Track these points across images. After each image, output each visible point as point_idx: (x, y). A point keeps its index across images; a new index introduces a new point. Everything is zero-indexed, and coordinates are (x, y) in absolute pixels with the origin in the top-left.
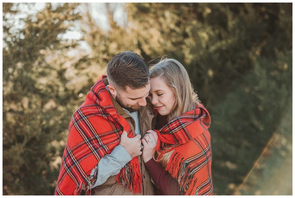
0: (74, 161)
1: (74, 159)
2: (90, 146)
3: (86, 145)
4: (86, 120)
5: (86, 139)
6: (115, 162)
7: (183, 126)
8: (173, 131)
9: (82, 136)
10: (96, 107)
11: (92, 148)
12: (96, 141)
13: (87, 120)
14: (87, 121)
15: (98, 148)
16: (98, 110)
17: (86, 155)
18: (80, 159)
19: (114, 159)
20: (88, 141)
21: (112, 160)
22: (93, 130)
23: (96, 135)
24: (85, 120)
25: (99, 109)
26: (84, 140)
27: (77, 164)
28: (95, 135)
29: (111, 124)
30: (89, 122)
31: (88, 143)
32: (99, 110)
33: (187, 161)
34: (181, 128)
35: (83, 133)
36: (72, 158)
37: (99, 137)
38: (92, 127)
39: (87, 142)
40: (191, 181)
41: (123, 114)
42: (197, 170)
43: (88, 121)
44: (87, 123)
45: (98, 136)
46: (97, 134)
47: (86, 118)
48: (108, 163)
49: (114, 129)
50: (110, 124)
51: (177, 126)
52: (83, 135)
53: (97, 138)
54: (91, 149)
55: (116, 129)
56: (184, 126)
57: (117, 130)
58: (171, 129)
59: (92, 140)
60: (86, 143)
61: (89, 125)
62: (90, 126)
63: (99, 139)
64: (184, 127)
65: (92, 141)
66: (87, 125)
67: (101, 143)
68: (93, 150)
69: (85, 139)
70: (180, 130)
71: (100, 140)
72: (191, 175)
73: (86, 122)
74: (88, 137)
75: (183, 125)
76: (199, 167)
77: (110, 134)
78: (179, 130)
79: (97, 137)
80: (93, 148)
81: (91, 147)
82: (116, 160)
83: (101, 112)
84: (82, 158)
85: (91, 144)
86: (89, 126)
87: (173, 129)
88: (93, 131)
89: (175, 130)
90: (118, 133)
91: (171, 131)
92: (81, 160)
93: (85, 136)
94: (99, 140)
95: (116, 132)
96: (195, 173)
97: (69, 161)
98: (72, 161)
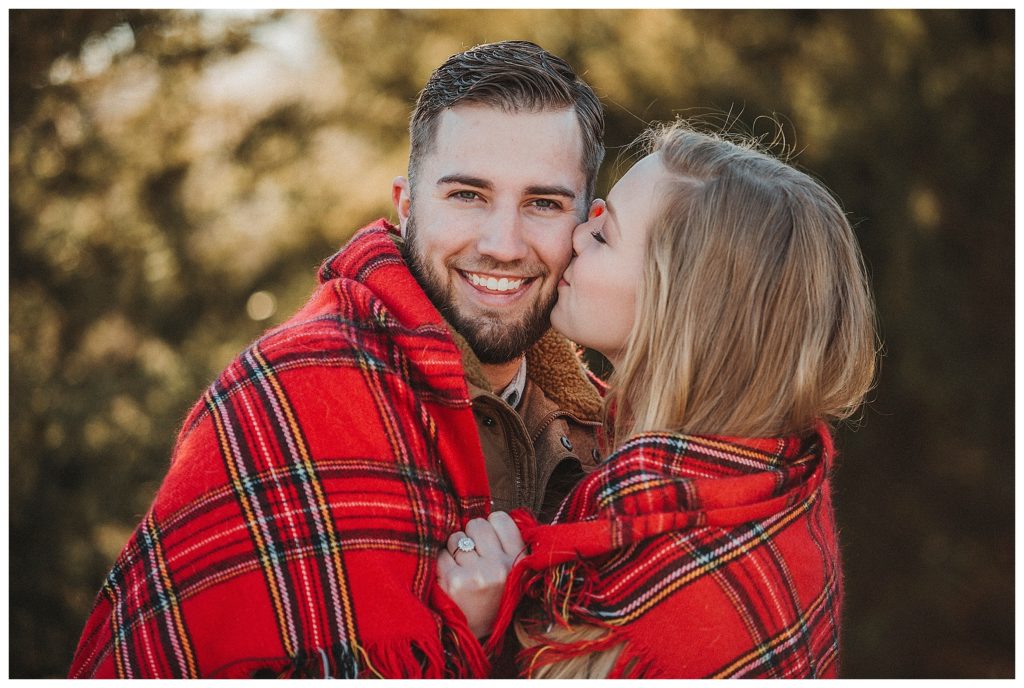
0: (159, 589)
1: (162, 580)
2: (256, 518)
5: (239, 475)
11: (261, 533)
12: (295, 496)
15: (292, 545)
18: (191, 581)
20: (249, 485)
23: (302, 462)
26: (232, 480)
27: (171, 608)
31: (248, 495)
36: (155, 571)
37: (316, 473)
39: (245, 490)
45: (311, 471)
46: (306, 458)
52: (232, 454)
53: (304, 478)
54: (258, 539)
59: (272, 484)
60: (237, 497)
61: (274, 405)
62: (282, 410)
63: (312, 487)
65: (272, 488)
67: (318, 505)
68: (265, 543)
69: (234, 475)
71: (314, 492)
79: (301, 472)
80: (268, 538)
81: (259, 526)
84: (201, 575)
85: (266, 508)
86: (276, 409)
88: (292, 435)
92: (191, 590)
93: (239, 459)
94: (308, 491)
97: (136, 588)
98: (151, 585)
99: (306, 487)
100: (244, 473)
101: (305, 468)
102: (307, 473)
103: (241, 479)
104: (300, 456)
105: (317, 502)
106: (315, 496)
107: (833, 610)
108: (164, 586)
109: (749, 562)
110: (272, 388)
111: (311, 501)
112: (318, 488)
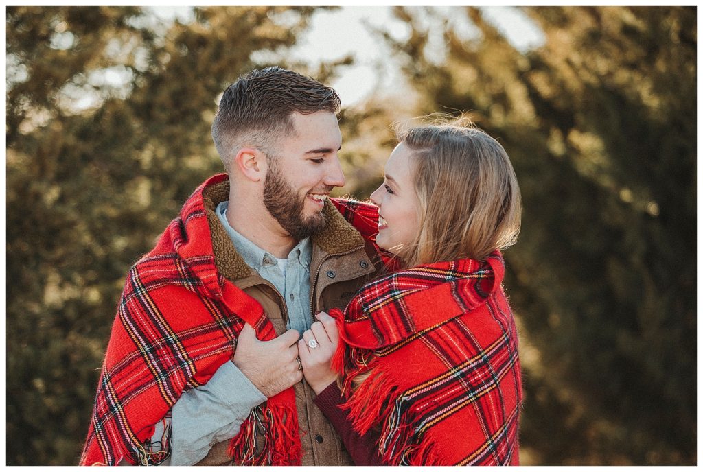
0: (113, 403)
1: (113, 399)
2: (152, 363)
3: (141, 360)
4: (144, 296)
5: (142, 345)
6: (215, 407)
7: (395, 295)
8: (370, 306)
9: (134, 337)
10: (172, 261)
11: (155, 369)
12: (170, 351)
13: (146, 296)
14: (145, 298)
15: (169, 368)
16: (177, 268)
17: (139, 388)
18: (127, 397)
19: (211, 398)
20: (148, 349)
21: (206, 403)
22: (160, 321)
23: (170, 335)
24: (142, 296)
25: (178, 265)
26: (139, 348)
27: (119, 411)
28: (167, 334)
29: (208, 305)
30: (151, 303)
31: (147, 354)
32: (179, 269)
33: (407, 395)
34: (391, 299)
35: (135, 331)
36: (110, 395)
37: (178, 339)
38: (158, 314)
39: (146, 352)
40: (417, 450)
41: (243, 278)
42: (434, 419)
43: (148, 298)
44: (146, 303)
45: (175, 338)
46: (171, 332)
47: (144, 292)
48: (196, 409)
49: (219, 317)
50: (206, 305)
51: (382, 294)
52: (136, 336)
53: (172, 342)
54: (154, 372)
55: (225, 317)
56: (398, 294)
57: (227, 321)
58: (368, 301)
59: (158, 347)
60: (142, 355)
61: (150, 309)
62: (154, 312)
63: (177, 346)
64: (398, 297)
65: (158, 349)
66: (146, 309)
67: (182, 354)
68: (157, 373)
69: (140, 346)
70: (387, 304)
71: (179, 348)
72: (418, 433)
73: (144, 301)
74: (149, 341)
75: (396, 293)
76: (441, 412)
77: (205, 331)
78: (385, 305)
79: (171, 339)
80: (159, 370)
81: (153, 366)
82: (216, 400)
83: (183, 272)
84: (130, 394)
85: (156, 357)
86: (152, 312)
87: (372, 301)
88: (162, 323)
89: (375, 303)
90: (229, 329)
91: (366, 305)
92: (127, 401)
93: (140, 338)
94: (176, 348)
95: (224, 326)
96: (428, 428)
97: (101, 404)
98: (109, 402)
99: (174, 345)
100: (144, 344)
101: (172, 337)
102: (173, 339)
103: (143, 347)
104: (168, 332)
105: (181, 352)
106: (180, 350)
107: (510, 345)
108: (115, 402)
109: (440, 330)
110: (147, 300)
111: (178, 352)
112: (180, 346)
